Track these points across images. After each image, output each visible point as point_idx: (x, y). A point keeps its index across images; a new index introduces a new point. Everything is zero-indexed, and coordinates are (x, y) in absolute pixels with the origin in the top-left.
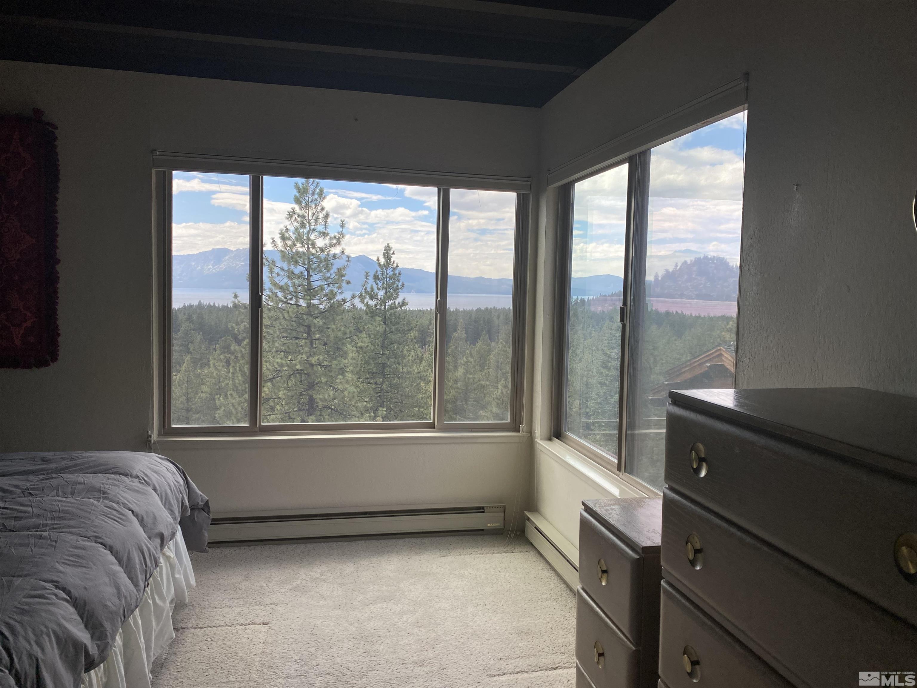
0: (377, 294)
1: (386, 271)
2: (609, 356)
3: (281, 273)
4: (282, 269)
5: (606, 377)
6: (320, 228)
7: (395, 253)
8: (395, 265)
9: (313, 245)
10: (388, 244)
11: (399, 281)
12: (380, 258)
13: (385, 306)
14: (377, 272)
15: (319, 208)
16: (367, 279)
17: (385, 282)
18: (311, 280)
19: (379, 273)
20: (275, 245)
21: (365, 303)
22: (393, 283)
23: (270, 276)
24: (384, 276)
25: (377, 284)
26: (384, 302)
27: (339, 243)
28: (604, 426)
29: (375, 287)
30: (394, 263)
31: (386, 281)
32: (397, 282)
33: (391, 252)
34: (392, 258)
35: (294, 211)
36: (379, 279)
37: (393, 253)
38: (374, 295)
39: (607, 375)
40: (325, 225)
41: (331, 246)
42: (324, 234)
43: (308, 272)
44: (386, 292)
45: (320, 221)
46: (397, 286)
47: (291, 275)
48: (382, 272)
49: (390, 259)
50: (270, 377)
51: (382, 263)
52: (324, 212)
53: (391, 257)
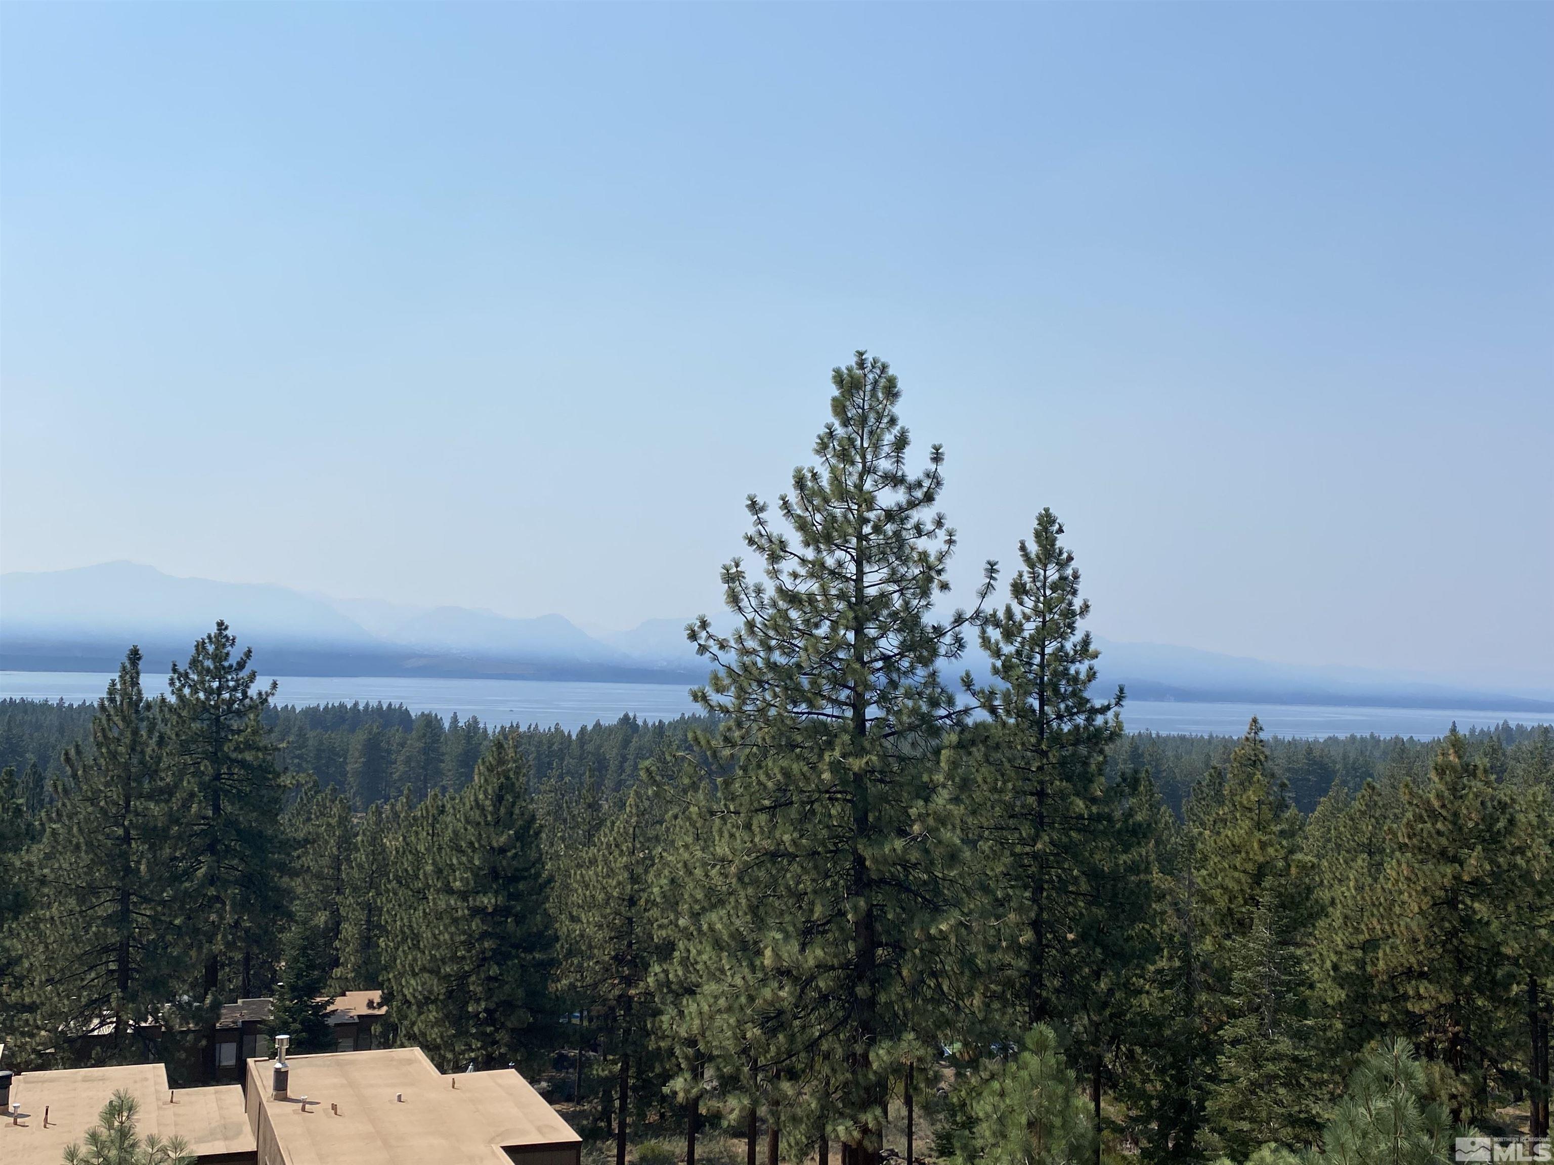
1: (1042, 572)
3: (802, 571)
4: (803, 561)
6: (885, 465)
7: (1064, 528)
8: (1065, 556)
9: (869, 502)
10: (1047, 510)
11: (1074, 594)
12: (1026, 544)
13: (1043, 655)
14: (1021, 576)
15: (885, 420)
16: (991, 578)
17: (1042, 599)
18: (866, 584)
19: (1026, 578)
20: (789, 511)
21: (993, 647)
22: (1062, 600)
23: (771, 568)
24: (1039, 584)
25: (1021, 603)
26: (1038, 641)
27: (929, 498)
30: (1061, 553)
31: (1045, 596)
32: (1069, 597)
34: (1057, 542)
35: (831, 433)
36: (1026, 593)
37: (1060, 531)
38: (1014, 628)
40: (898, 456)
41: (913, 504)
42: (894, 480)
43: (859, 565)
44: (1044, 622)
45: (886, 449)
46: (1070, 604)
48: (1034, 573)
49: (1053, 545)
51: (1033, 556)
52: (896, 431)
53: (1055, 539)
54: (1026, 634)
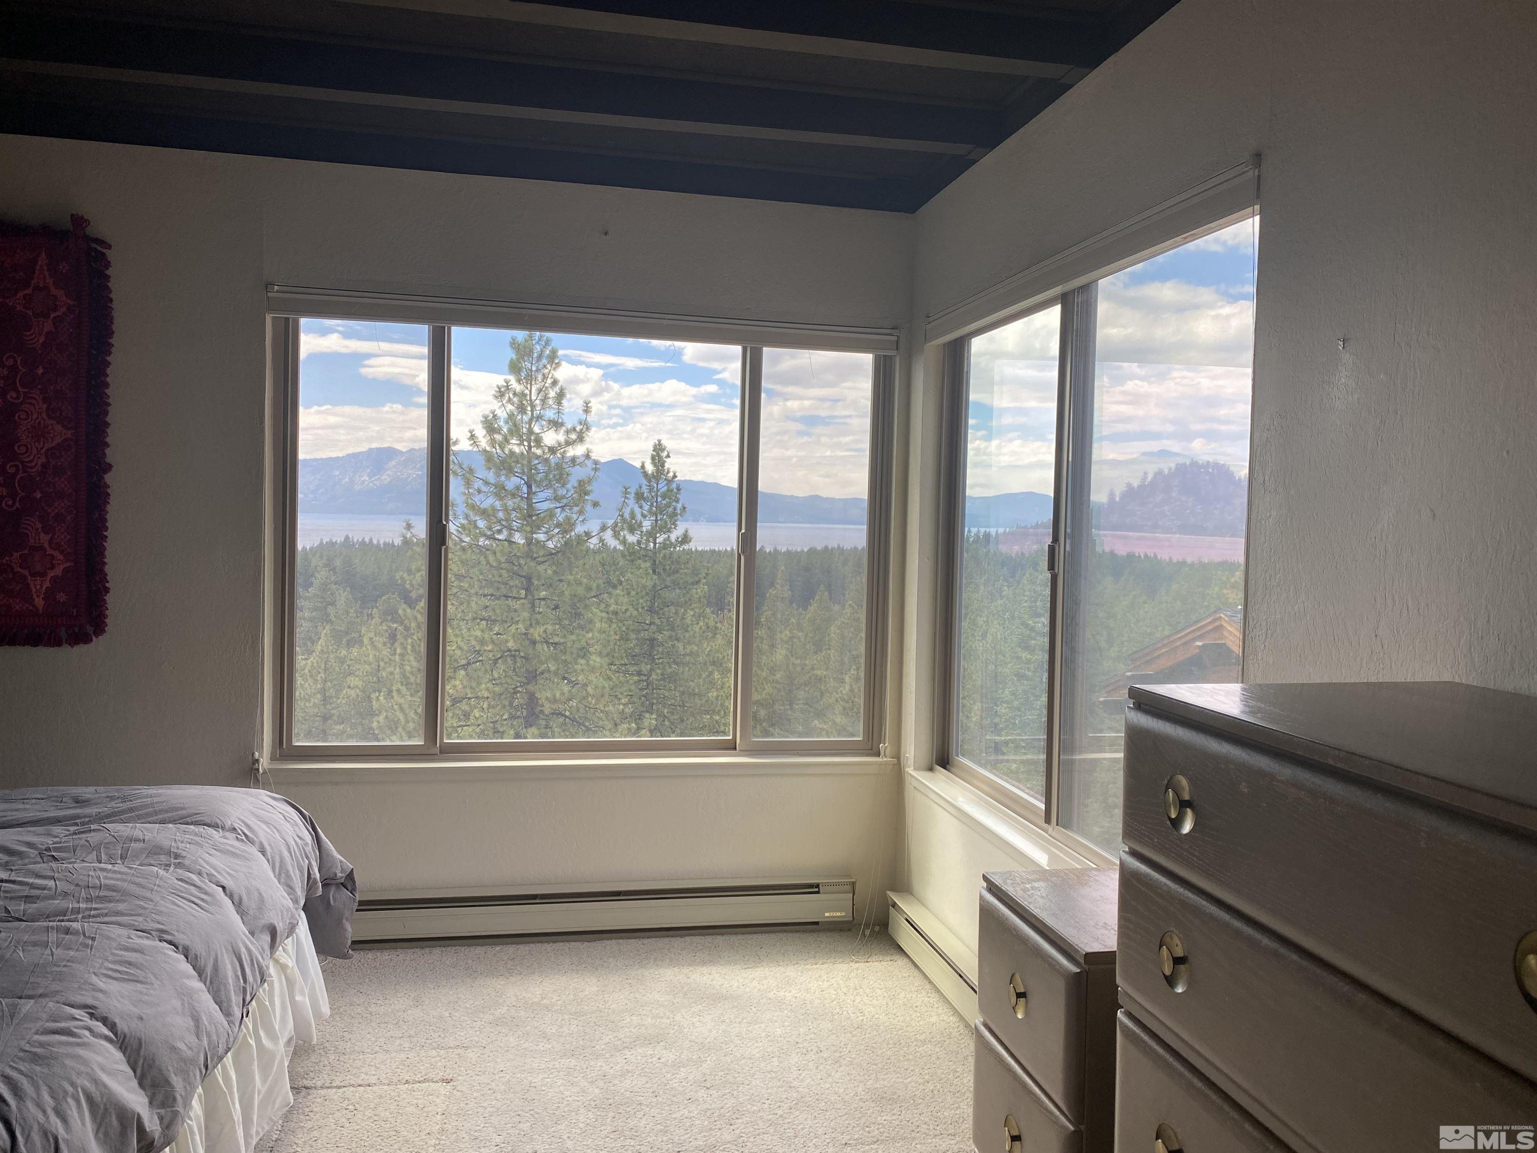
0: (641, 523)
1: (655, 485)
2: (1032, 629)
3: (484, 489)
4: (487, 483)
5: (1026, 663)
6: (550, 414)
7: (670, 455)
8: (671, 474)
9: (538, 441)
10: (659, 441)
11: (677, 501)
12: (645, 464)
13: (655, 544)
14: (640, 487)
15: (549, 381)
16: (626, 498)
17: (655, 504)
18: (534, 501)
19: (645, 489)
20: (475, 442)
21: (621, 538)
22: (668, 505)
23: (467, 491)
24: (653, 494)
25: (641, 507)
26: (652, 535)
27: (581, 439)
28: (1024, 747)
29: (638, 511)
30: (668, 472)
31: (657, 502)
32: (674, 504)
33: (665, 454)
34: (666, 464)
35: (508, 386)
36: (644, 499)
37: (668, 456)
38: (636, 525)
39: (1029, 662)
40: (558, 409)
41: (568, 443)
42: (556, 424)
43: (529, 487)
44: (656, 521)
45: (551, 402)
46: (675, 509)
47: (500, 491)
48: (649, 486)
49: (663, 466)
50: (464, 662)
51: (650, 472)
52: (557, 389)
53: (665, 462)
54: (644, 529)
